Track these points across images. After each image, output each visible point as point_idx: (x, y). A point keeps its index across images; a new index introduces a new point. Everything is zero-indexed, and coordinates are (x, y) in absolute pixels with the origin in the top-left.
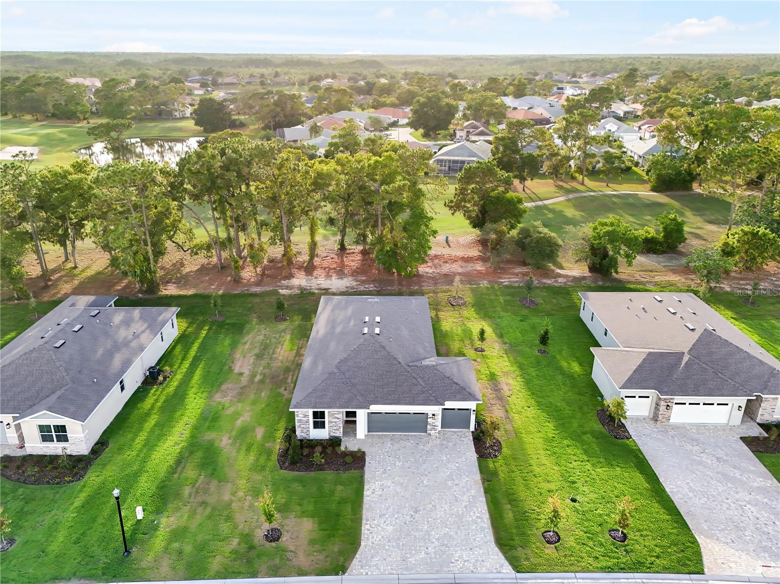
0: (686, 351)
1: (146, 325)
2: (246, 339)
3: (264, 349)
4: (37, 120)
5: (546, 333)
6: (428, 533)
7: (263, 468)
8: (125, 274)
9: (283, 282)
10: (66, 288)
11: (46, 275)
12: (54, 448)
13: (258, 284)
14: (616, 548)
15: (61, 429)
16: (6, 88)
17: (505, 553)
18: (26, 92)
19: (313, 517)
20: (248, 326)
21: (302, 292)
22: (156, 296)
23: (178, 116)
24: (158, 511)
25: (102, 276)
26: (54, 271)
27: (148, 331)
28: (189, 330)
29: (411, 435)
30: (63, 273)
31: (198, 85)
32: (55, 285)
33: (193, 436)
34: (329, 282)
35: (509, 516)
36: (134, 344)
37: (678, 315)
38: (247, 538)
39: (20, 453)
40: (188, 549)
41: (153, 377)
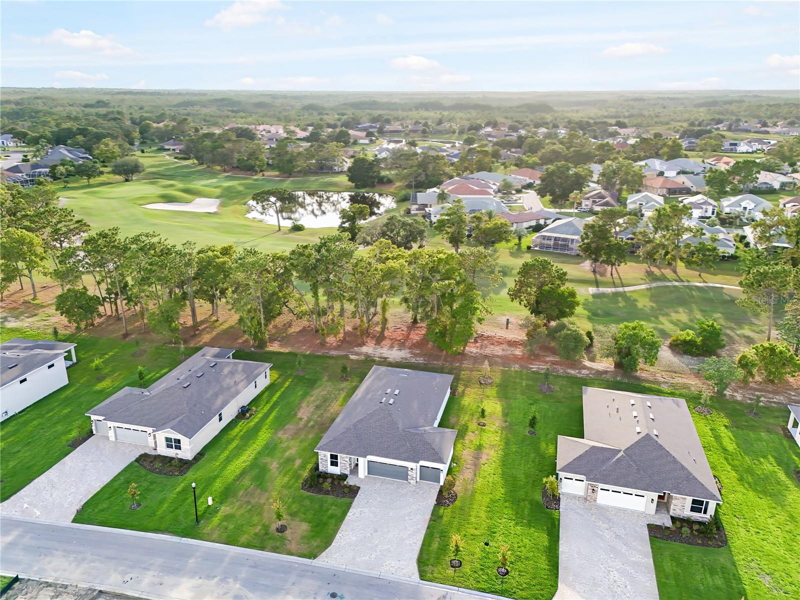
0: (623, 449)
1: (245, 376)
2: (315, 392)
3: (323, 402)
4: (225, 171)
5: (534, 418)
6: (377, 546)
7: (290, 488)
8: (245, 332)
9: (355, 348)
10: (206, 338)
11: (196, 326)
12: (172, 453)
13: (337, 348)
14: (497, 579)
15: (179, 441)
16: (205, 143)
17: (419, 567)
18: (218, 148)
19: (310, 522)
20: (319, 383)
21: (366, 359)
22: (262, 351)
23: (337, 171)
24: (221, 503)
25: (232, 330)
26: (203, 322)
27: (245, 380)
28: (279, 380)
29: (396, 481)
30: (207, 325)
31: (364, 134)
32: (200, 335)
33: (256, 459)
34: (390, 352)
35: (435, 545)
36: (233, 390)
37: (637, 419)
38: (266, 527)
39: (153, 453)
40: (231, 527)
41: (243, 413)
